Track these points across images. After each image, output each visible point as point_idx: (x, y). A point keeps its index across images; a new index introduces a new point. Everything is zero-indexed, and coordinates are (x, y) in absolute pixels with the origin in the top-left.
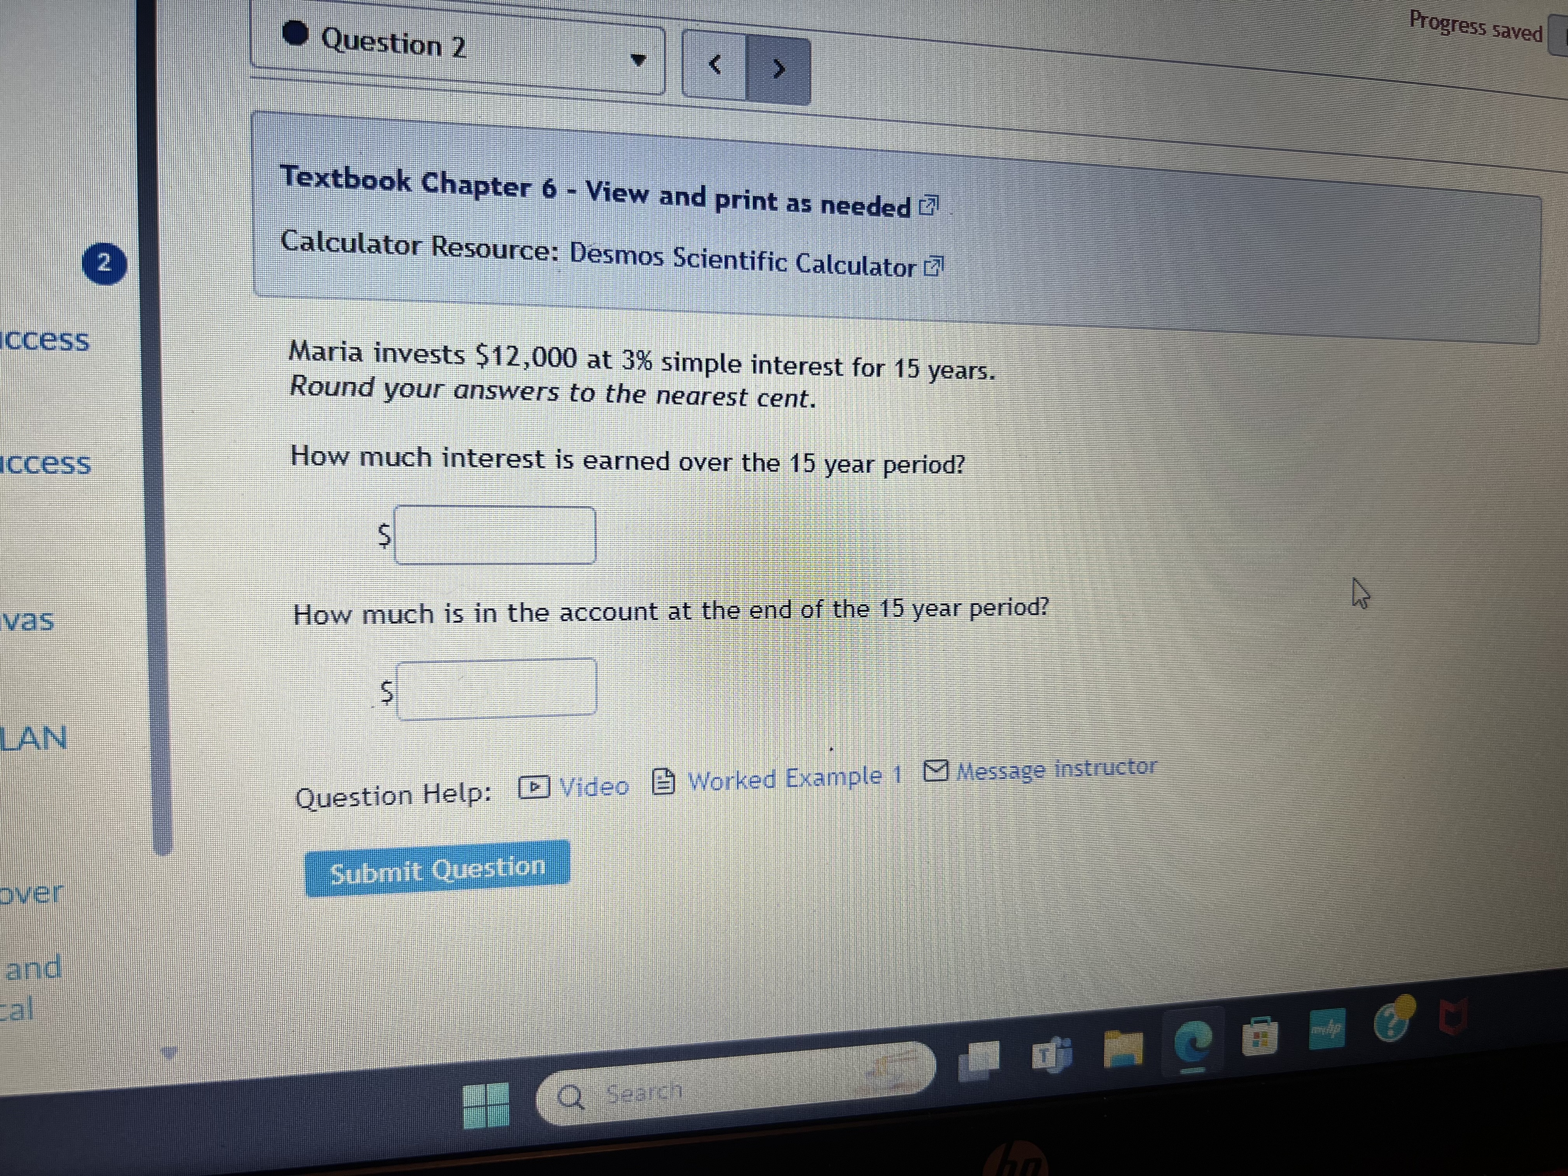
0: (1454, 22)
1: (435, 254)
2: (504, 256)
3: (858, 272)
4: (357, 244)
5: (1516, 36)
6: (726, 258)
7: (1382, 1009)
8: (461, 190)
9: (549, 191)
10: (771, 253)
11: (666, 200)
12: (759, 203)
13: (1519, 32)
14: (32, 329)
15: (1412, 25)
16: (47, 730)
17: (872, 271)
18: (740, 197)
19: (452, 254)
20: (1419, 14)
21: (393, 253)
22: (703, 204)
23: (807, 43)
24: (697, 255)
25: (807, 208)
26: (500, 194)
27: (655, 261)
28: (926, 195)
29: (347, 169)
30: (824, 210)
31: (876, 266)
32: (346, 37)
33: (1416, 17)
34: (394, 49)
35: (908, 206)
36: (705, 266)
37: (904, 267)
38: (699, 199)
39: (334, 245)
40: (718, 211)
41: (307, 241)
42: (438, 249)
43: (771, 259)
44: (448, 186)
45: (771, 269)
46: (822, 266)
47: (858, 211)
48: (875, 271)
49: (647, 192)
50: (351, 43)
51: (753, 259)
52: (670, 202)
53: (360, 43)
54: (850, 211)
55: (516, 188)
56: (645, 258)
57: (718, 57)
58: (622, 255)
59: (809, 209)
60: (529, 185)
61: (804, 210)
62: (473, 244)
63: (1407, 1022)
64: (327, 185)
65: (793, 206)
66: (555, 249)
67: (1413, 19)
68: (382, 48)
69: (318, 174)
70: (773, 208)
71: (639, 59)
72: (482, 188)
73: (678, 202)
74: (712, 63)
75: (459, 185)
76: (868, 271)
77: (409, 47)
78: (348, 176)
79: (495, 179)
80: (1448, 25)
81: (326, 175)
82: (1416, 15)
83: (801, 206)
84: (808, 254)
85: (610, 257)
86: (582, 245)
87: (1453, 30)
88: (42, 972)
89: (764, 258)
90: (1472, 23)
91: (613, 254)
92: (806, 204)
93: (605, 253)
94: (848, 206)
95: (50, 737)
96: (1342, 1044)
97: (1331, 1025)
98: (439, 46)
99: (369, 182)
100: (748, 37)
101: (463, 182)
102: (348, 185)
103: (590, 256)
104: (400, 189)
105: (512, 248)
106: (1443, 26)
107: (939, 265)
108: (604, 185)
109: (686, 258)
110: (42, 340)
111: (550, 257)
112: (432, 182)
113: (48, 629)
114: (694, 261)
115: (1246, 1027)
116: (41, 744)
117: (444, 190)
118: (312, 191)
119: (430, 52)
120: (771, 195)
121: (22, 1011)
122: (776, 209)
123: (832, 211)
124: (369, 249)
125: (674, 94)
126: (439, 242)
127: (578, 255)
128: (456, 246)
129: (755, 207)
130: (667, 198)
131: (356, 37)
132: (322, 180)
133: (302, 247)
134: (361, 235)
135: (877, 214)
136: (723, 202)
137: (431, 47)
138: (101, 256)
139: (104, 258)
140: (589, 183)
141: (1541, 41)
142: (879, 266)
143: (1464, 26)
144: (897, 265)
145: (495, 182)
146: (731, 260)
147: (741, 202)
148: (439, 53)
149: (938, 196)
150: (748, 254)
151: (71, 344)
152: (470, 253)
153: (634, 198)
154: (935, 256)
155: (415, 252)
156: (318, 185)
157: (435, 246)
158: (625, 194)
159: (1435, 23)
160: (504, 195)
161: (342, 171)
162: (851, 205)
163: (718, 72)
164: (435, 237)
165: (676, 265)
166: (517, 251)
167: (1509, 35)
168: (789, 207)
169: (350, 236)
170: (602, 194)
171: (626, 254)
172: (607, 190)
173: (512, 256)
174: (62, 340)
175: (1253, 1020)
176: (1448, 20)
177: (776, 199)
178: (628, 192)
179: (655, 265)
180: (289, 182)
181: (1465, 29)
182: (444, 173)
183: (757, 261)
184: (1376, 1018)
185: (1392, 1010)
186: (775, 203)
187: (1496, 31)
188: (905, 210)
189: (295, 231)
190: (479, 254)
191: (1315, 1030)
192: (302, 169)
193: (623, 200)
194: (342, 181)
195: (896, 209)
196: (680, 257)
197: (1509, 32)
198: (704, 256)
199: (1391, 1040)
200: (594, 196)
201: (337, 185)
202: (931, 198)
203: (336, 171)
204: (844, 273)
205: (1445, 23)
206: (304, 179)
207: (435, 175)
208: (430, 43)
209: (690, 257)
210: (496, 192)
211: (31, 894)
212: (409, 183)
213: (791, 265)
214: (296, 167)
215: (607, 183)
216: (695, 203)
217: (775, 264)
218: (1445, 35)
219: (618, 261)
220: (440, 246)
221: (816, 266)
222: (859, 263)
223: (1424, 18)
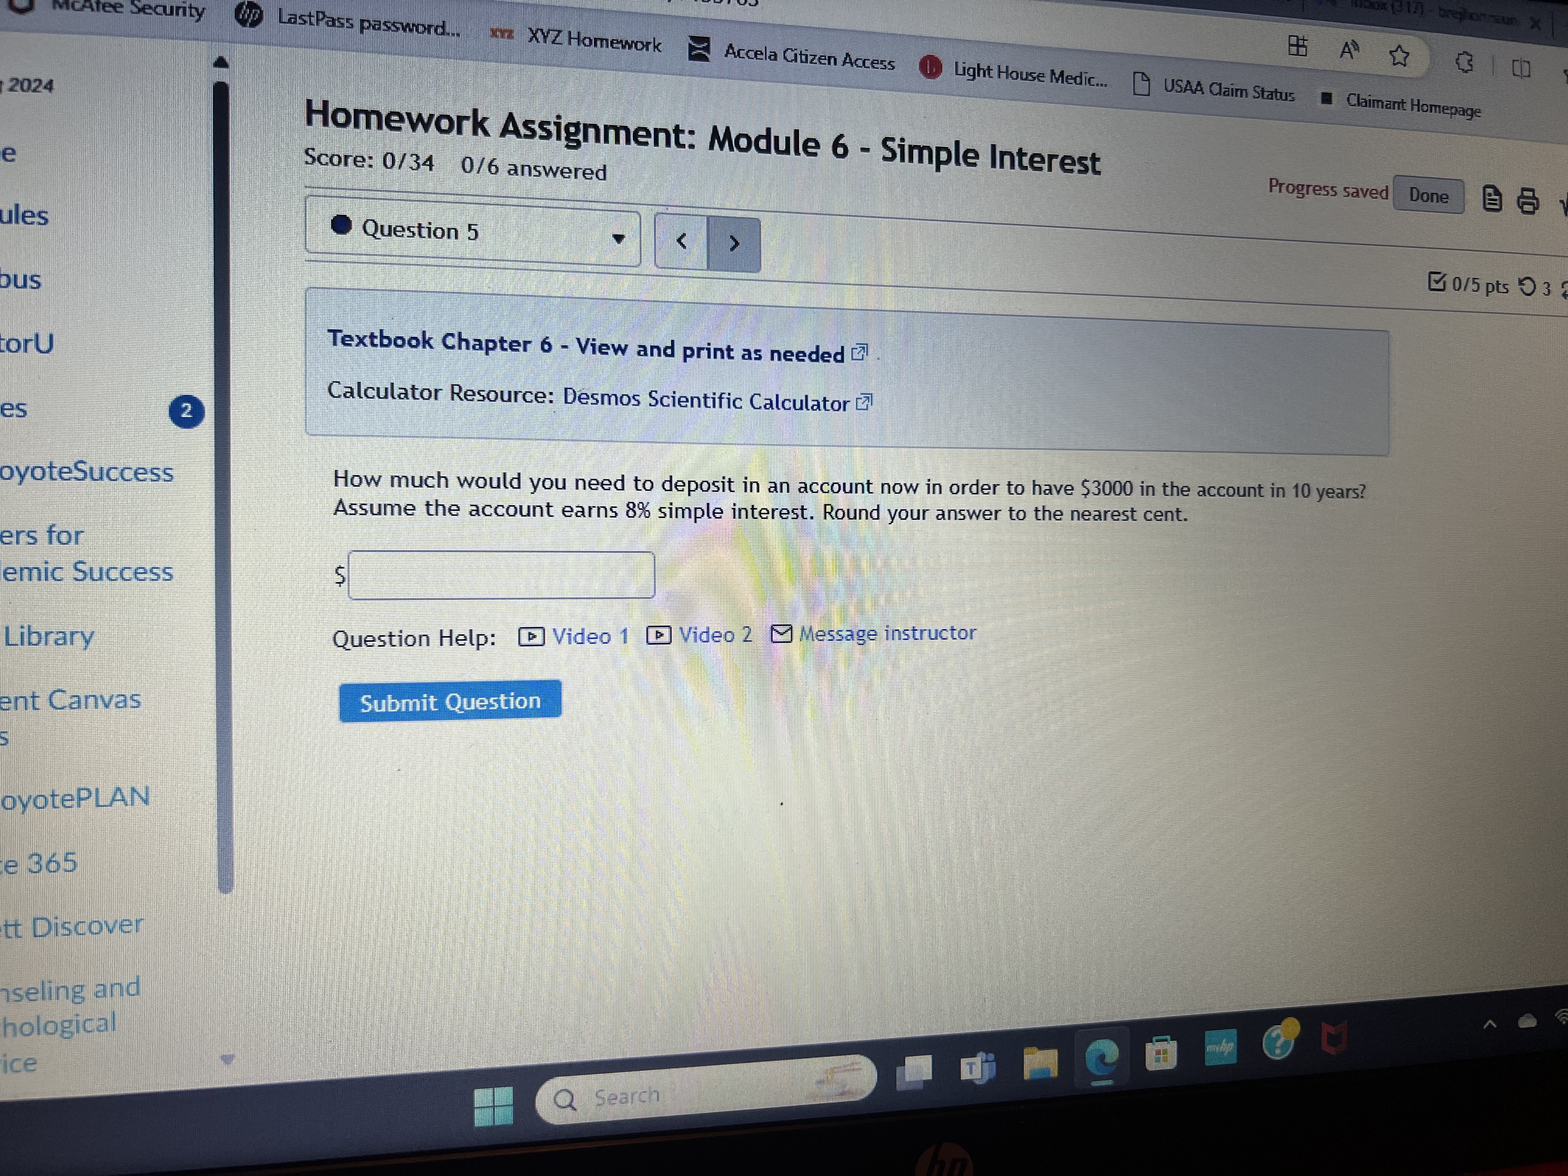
0: (1308, 186)
1: (453, 399)
2: (509, 400)
3: (801, 408)
4: (389, 393)
5: (1365, 195)
6: (692, 399)
7: (1269, 1030)
8: (474, 347)
9: (546, 347)
10: (729, 394)
11: (642, 353)
12: (719, 353)
13: (1367, 192)
14: (127, 465)
15: (1271, 191)
16: (133, 790)
17: (812, 408)
18: (703, 349)
19: (467, 399)
20: (1277, 181)
21: (418, 399)
22: (672, 355)
23: (758, 221)
24: (668, 397)
25: (758, 356)
26: (506, 350)
27: (633, 402)
28: (857, 344)
29: (381, 331)
30: (772, 359)
31: (816, 403)
32: (382, 226)
33: (1275, 184)
34: (420, 235)
35: (842, 353)
36: (674, 405)
37: (840, 404)
38: (669, 351)
39: (371, 393)
40: (685, 361)
41: (349, 390)
42: (455, 395)
43: (729, 399)
44: (464, 344)
45: (729, 407)
46: (771, 404)
47: (801, 358)
48: (815, 407)
49: (626, 346)
50: (386, 232)
51: (714, 399)
52: (646, 354)
53: (393, 231)
54: (794, 358)
55: (519, 345)
56: (625, 400)
57: (684, 235)
58: (606, 398)
59: (760, 358)
60: (530, 342)
61: (756, 359)
62: (484, 391)
63: (1293, 1042)
64: (365, 345)
65: (747, 354)
66: (551, 394)
67: (1271, 186)
68: (411, 234)
69: (357, 336)
70: (730, 357)
71: (619, 238)
72: (491, 345)
73: (652, 355)
74: (679, 240)
75: (472, 343)
76: (809, 407)
77: (432, 233)
78: (382, 337)
79: (502, 338)
80: (1302, 189)
81: (365, 336)
82: (1274, 182)
83: (753, 355)
84: (759, 395)
85: (596, 399)
86: (574, 390)
87: (1308, 193)
88: (124, 990)
89: (723, 398)
90: (1325, 187)
91: (599, 398)
92: (758, 353)
93: (592, 396)
94: (792, 355)
95: (136, 796)
96: (1233, 1060)
97: (1224, 1043)
98: (456, 231)
99: (399, 342)
100: (709, 218)
101: (475, 340)
102: (382, 345)
103: (580, 398)
104: (424, 347)
105: (516, 393)
106: (1299, 191)
107: (869, 401)
108: (591, 341)
109: (659, 399)
110: (136, 473)
111: (547, 400)
112: (450, 341)
113: (137, 707)
114: (666, 401)
115: (1149, 1046)
116: (129, 802)
117: (460, 348)
118: (354, 350)
119: (449, 237)
120: (729, 346)
121: (106, 1024)
122: (733, 358)
123: (779, 359)
124: (399, 396)
125: (649, 267)
126: (456, 390)
127: (570, 398)
128: (470, 393)
129: (715, 357)
130: (643, 350)
131: (390, 227)
132: (361, 341)
133: (345, 395)
134: (392, 384)
135: (817, 360)
136: (689, 353)
137: (451, 233)
138: (184, 405)
139: (186, 408)
140: (578, 340)
141: (1387, 198)
142: (819, 403)
143: (1317, 189)
144: (834, 402)
145: (502, 341)
146: (696, 401)
147: (704, 353)
148: (456, 237)
149: (867, 344)
150: (710, 395)
151: (158, 476)
152: (481, 398)
153: (616, 352)
154: (865, 394)
155: (436, 398)
156: (357, 345)
157: (453, 393)
158: (608, 348)
159: (1291, 188)
160: (509, 350)
161: (377, 334)
162: (795, 353)
163: (684, 247)
164: (453, 386)
165: (650, 405)
166: (520, 396)
167: (1358, 195)
168: (743, 357)
169: (383, 385)
170: (590, 348)
171: (609, 397)
172: (593, 345)
173: (516, 401)
174: (153, 473)
175: (1154, 1039)
176: (1303, 186)
177: (732, 350)
178: (611, 346)
179: (634, 405)
180: (335, 344)
181: (1317, 192)
182: (460, 334)
183: (717, 401)
184: (1264, 1040)
185: (1279, 1031)
186: (732, 354)
187: (1346, 192)
188: (840, 357)
189: (339, 382)
190: (489, 399)
191: (1209, 1048)
192: (346, 332)
193: (607, 353)
194: (377, 341)
195: (833, 356)
196: (654, 398)
197: (1357, 192)
198: (674, 397)
199: (1278, 1058)
200: (583, 350)
201: (373, 345)
202: (861, 346)
203: (372, 334)
204: (790, 409)
205: (1300, 187)
206: (346, 341)
207: (452, 335)
208: (449, 230)
209: (662, 399)
210: (503, 349)
211: (118, 926)
212: (431, 342)
213: (746, 403)
214: (340, 331)
215: (594, 340)
216: (666, 355)
217: (733, 403)
218: (1300, 198)
219: (603, 403)
220: (457, 392)
221: (766, 404)
222: (802, 401)
223: (1281, 185)
